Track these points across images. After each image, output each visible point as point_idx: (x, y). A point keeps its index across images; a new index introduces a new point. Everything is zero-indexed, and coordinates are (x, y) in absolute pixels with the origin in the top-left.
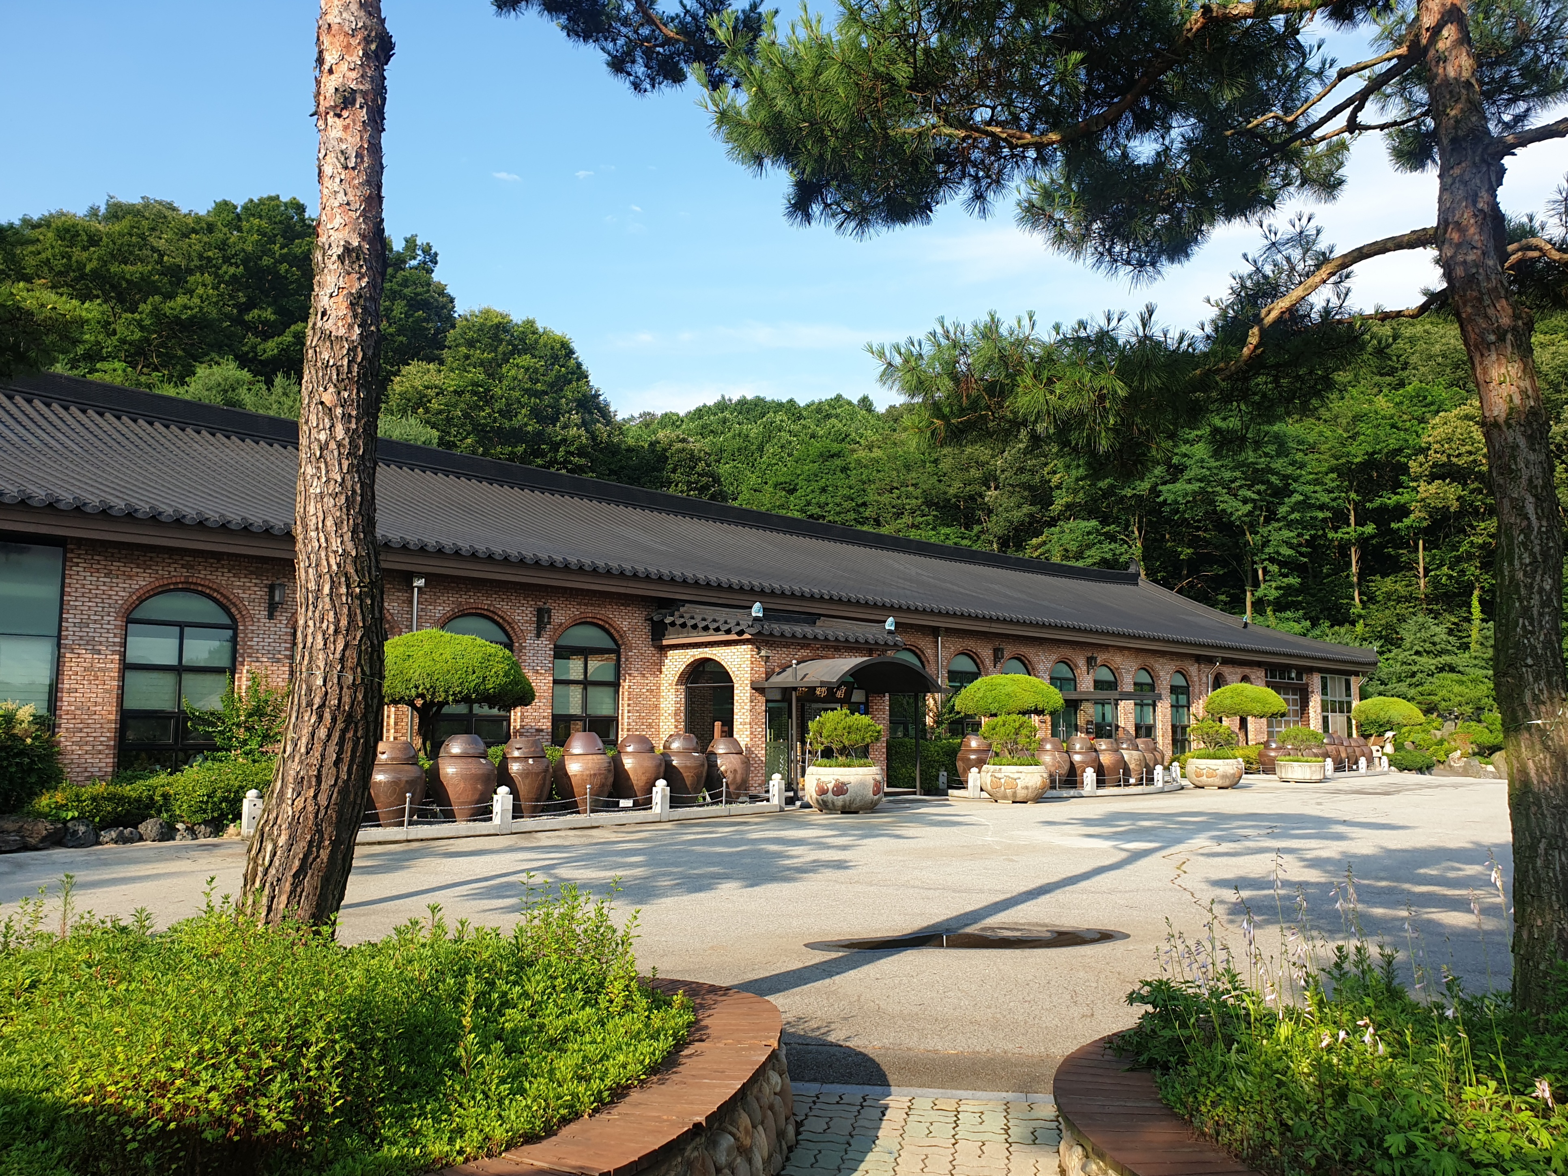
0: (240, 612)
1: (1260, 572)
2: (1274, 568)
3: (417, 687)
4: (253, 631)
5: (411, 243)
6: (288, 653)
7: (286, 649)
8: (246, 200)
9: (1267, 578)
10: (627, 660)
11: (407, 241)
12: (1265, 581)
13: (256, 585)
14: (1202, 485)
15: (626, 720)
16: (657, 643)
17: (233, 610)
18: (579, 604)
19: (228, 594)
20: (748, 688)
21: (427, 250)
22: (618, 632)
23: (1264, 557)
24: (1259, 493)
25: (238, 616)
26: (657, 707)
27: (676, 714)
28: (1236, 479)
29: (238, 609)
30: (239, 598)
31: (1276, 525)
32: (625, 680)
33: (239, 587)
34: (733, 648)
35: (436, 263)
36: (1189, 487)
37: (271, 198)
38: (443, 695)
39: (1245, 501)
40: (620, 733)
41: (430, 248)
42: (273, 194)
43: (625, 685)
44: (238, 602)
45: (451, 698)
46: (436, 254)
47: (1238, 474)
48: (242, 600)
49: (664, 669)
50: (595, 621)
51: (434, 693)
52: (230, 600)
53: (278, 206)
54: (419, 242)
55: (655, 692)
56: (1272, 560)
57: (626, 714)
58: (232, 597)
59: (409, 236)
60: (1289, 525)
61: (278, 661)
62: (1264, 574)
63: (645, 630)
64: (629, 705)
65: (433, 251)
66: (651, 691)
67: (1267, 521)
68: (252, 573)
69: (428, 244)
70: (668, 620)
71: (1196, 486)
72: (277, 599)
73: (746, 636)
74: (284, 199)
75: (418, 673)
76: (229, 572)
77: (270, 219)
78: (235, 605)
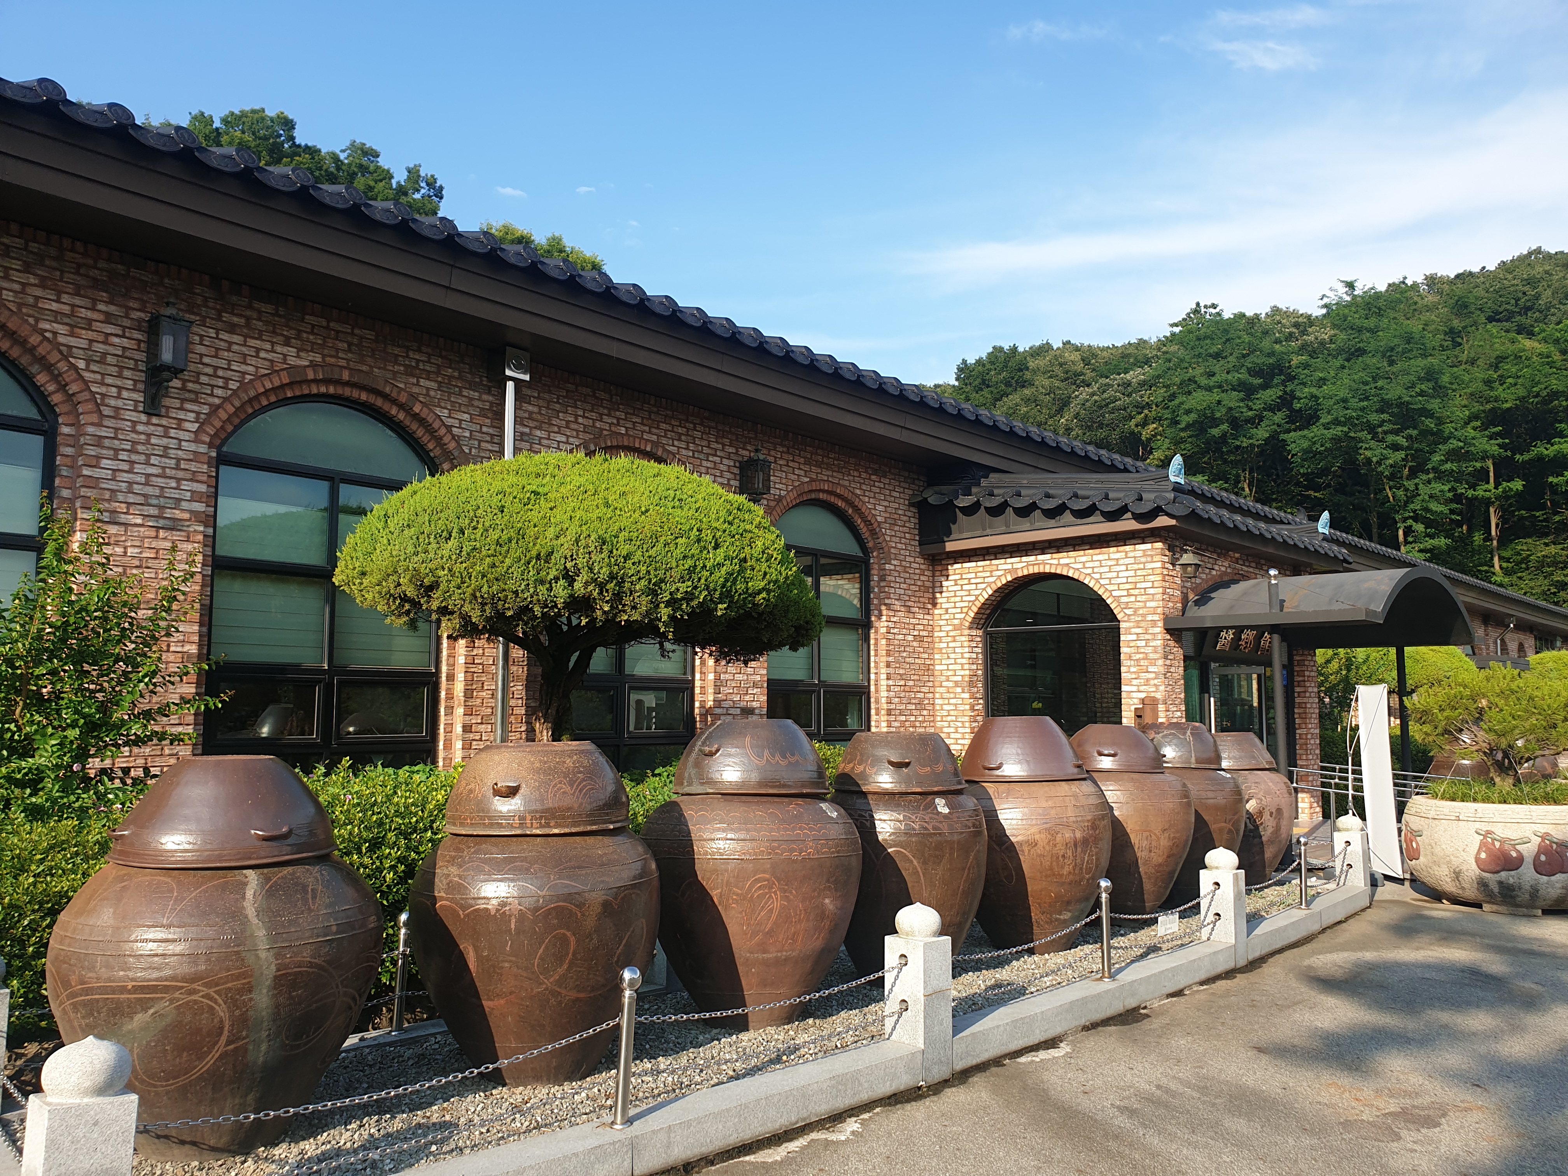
0: (63, 387)
1: (1401, 532)
2: (1420, 527)
3: (569, 577)
4: (99, 441)
5: (413, 173)
6: (200, 507)
7: (196, 497)
8: (227, 113)
9: (1410, 539)
10: (882, 578)
11: (409, 171)
12: (1406, 542)
13: (109, 319)
14: (1345, 429)
15: (884, 694)
16: (933, 549)
17: (41, 379)
18: (808, 462)
19: (24, 331)
20: (1159, 629)
21: (431, 183)
22: (868, 523)
23: (1407, 515)
24: (1409, 438)
25: (56, 398)
26: (929, 669)
27: (971, 684)
28: (1384, 421)
29: (56, 378)
30: (57, 346)
31: (1424, 477)
32: (880, 616)
33: (57, 317)
34: (1114, 553)
35: (441, 198)
36: (1329, 434)
37: (254, 112)
38: (644, 603)
39: (1396, 447)
40: (874, 717)
41: (435, 181)
42: (257, 107)
43: (881, 626)
44: (54, 357)
45: (665, 612)
46: (441, 188)
47: (1385, 416)
48: (67, 353)
49: (941, 599)
50: (832, 499)
51: (618, 597)
52: (32, 350)
53: (263, 119)
54: (422, 174)
55: (926, 641)
56: (1416, 519)
57: (884, 683)
58: (34, 340)
59: (411, 166)
60: (1441, 476)
61: (174, 525)
62: (1406, 535)
63: (909, 522)
64: (888, 665)
65: (438, 185)
66: (919, 638)
67: (1413, 474)
68: (96, 284)
69: (432, 176)
70: (963, 501)
71: (1338, 431)
72: (167, 356)
73: (1163, 521)
74: (271, 113)
75: (571, 535)
76: (27, 269)
77: (254, 134)
78: (48, 367)
